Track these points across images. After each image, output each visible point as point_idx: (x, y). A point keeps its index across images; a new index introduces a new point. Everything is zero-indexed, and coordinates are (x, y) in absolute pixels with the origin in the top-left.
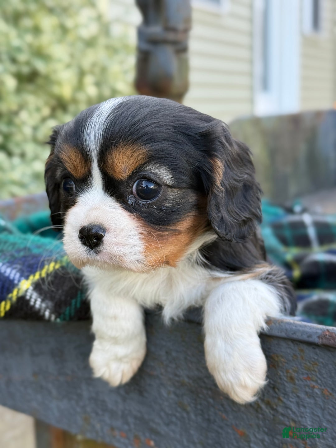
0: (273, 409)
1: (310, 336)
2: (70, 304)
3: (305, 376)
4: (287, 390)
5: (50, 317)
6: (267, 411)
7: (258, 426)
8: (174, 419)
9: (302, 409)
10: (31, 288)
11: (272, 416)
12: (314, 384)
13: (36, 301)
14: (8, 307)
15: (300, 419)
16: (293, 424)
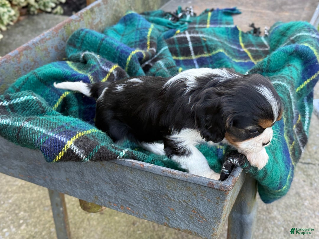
0: (186, 203)
1: (204, 184)
2: (93, 151)
3: (201, 195)
4: (193, 198)
5: (83, 157)
6: (184, 204)
7: (180, 208)
8: (141, 202)
9: (199, 204)
10: (73, 144)
11: (186, 206)
12: (204, 197)
13: (76, 150)
14: (63, 154)
15: (198, 207)
16: (194, 209)
